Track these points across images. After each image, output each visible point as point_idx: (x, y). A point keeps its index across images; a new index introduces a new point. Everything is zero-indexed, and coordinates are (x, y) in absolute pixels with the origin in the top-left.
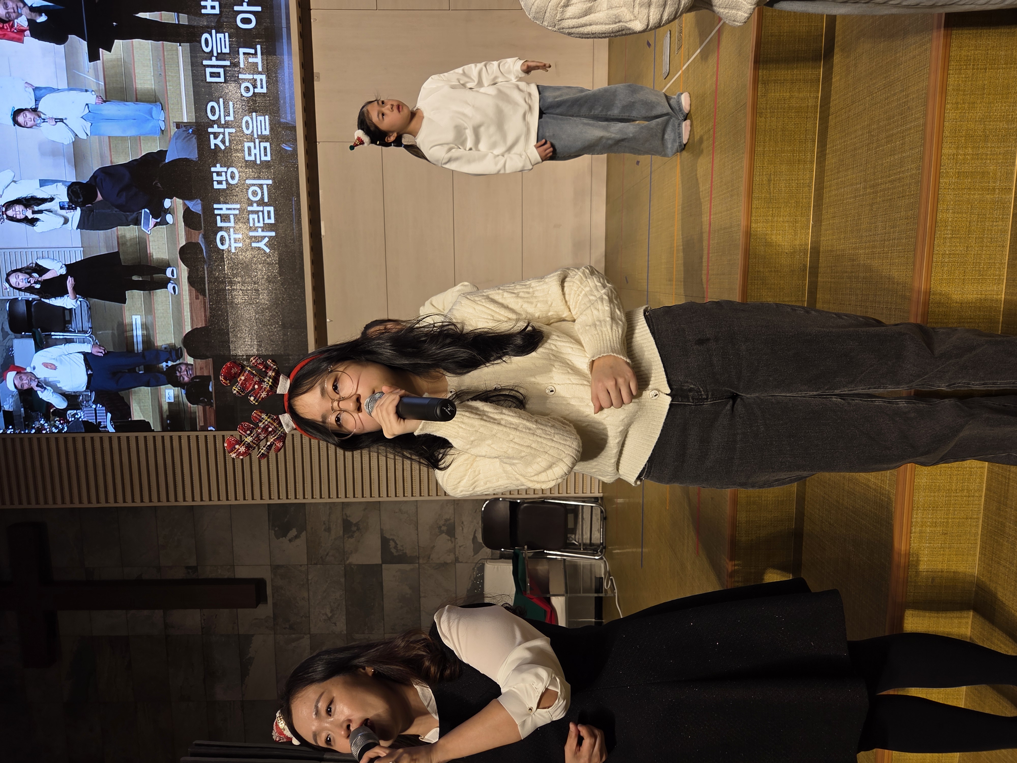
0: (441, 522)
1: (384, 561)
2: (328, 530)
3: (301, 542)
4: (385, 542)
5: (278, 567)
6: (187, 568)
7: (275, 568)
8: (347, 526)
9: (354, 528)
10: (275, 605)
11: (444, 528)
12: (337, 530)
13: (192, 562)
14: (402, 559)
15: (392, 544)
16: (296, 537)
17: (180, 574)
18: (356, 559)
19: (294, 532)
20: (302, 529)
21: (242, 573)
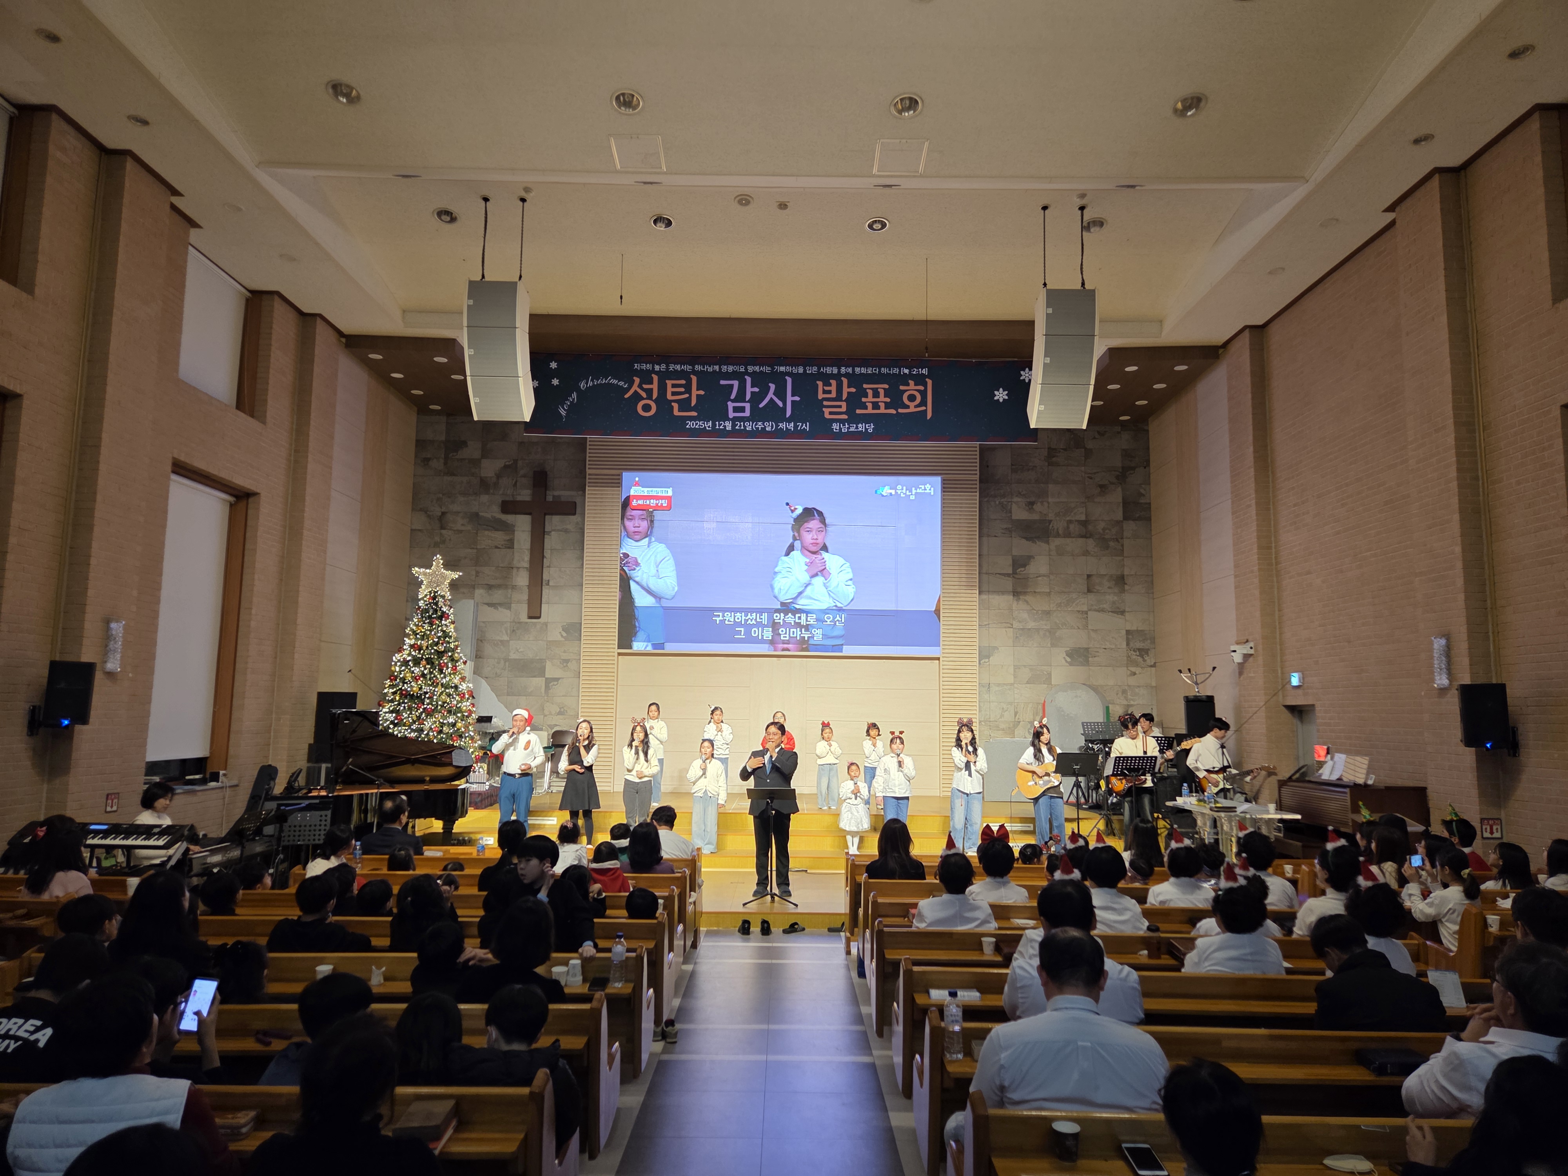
0: (565, 709)
1: (547, 679)
2: (565, 652)
3: (560, 638)
4: (557, 679)
5: (547, 626)
6: (549, 581)
7: (546, 624)
8: (567, 661)
9: (565, 664)
10: (527, 623)
11: (562, 710)
12: (565, 656)
13: (551, 584)
14: (547, 687)
15: (556, 683)
16: (562, 636)
17: (545, 577)
18: (548, 665)
19: (564, 634)
20: (566, 639)
21: (544, 607)
